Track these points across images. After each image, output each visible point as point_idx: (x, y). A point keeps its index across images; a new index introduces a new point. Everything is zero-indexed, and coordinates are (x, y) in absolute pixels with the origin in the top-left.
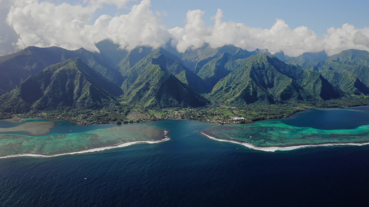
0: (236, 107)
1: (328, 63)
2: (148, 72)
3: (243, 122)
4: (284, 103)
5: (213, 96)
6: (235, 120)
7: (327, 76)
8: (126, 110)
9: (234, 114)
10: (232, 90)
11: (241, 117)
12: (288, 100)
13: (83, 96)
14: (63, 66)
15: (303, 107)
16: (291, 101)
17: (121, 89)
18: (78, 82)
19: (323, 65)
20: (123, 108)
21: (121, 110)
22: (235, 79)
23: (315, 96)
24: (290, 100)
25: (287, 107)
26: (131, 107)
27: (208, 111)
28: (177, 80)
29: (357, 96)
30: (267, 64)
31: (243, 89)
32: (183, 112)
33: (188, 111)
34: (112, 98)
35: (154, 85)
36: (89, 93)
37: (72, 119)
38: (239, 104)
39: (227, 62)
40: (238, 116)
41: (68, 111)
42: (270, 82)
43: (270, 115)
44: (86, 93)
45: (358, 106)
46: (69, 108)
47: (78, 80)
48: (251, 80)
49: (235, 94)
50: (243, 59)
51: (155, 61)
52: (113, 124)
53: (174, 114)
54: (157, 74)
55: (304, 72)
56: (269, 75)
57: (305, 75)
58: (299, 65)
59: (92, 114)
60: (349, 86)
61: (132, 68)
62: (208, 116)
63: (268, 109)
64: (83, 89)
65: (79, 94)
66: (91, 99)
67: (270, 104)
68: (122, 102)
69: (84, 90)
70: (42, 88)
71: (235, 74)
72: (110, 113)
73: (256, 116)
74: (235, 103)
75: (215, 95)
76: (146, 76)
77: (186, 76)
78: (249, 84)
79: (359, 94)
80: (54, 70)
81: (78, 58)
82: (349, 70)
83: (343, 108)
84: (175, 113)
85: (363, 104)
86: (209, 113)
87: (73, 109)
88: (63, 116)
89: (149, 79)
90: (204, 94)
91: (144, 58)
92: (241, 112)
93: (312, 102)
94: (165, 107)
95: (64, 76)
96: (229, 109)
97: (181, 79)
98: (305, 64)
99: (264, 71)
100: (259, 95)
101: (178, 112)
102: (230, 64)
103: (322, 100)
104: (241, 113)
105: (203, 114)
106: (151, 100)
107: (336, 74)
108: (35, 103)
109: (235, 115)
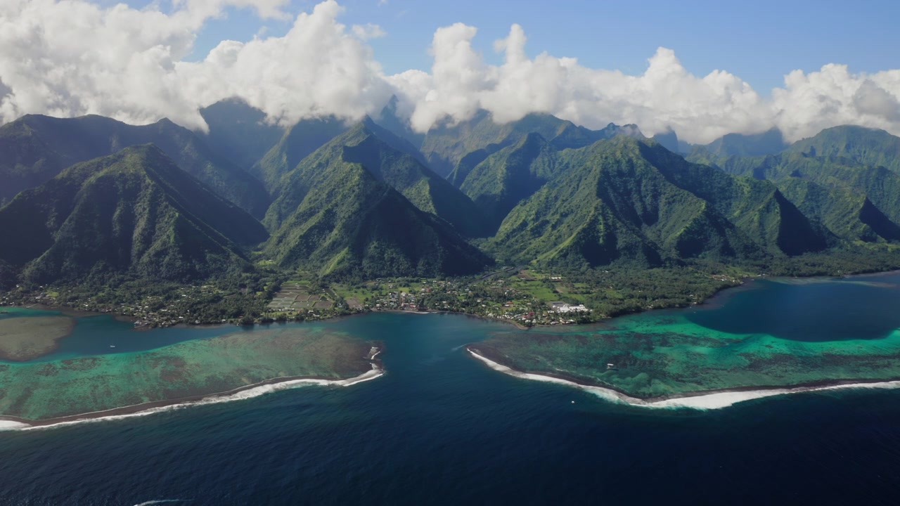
0: (562, 275)
1: (790, 160)
2: (333, 183)
3: (584, 319)
4: (687, 266)
5: (502, 246)
6: (561, 313)
7: (790, 194)
8: (269, 284)
9: (560, 295)
10: (550, 229)
11: (578, 305)
12: (697, 257)
13: (157, 245)
14: (107, 165)
15: (736, 275)
16: (703, 258)
17: (262, 226)
18: (144, 209)
19: (778, 166)
20: (263, 279)
21: (258, 285)
22: (559, 202)
23: (765, 245)
24: (700, 256)
25: (696, 275)
26: (284, 275)
27: (488, 288)
28: (407, 203)
29: (869, 245)
30: (640, 163)
31: (580, 227)
32: (423, 289)
33: (434, 286)
34: (236, 251)
35: (347, 216)
36: (172, 239)
37: (121, 310)
38: (570, 267)
39: (536, 157)
40: (570, 301)
41: (117, 286)
42: (649, 208)
43: (654, 299)
44: (165, 237)
45: (877, 271)
46: (118, 280)
47: (144, 202)
48: (601, 204)
49: (559, 240)
50: (577, 150)
51: (350, 154)
52: (232, 325)
53: (399, 296)
54: (356, 188)
55: (734, 184)
56: (647, 190)
57: (736, 191)
58: (716, 164)
59: (178, 297)
60: (846, 219)
61: (293, 172)
62: (491, 303)
63: (648, 282)
64: (157, 226)
65: (147, 240)
66: (179, 254)
67: (651, 268)
68: (262, 263)
69: (160, 229)
70: (50, 224)
71: (558, 188)
72: (228, 292)
73: (618, 302)
74: (560, 264)
75: (507, 244)
76: (327, 192)
77: (431, 192)
78: (596, 213)
79: (874, 240)
80: (86, 176)
81: (150, 144)
82: (843, 179)
83: (839, 277)
84: (401, 292)
85: (888, 266)
86: (493, 294)
87: (129, 280)
88: (98, 303)
89: (334, 202)
90: (478, 239)
91: (325, 145)
92: (577, 289)
93: (758, 262)
94: (374, 277)
95: (108, 192)
96: (544, 282)
97: (417, 200)
98: (731, 161)
99: (632, 179)
100: (621, 243)
101: (410, 292)
102: (543, 162)
103: (784, 255)
104: (576, 293)
105: (477, 296)
106: (338, 257)
107: (813, 188)
108: (31, 264)
109: (563, 299)
